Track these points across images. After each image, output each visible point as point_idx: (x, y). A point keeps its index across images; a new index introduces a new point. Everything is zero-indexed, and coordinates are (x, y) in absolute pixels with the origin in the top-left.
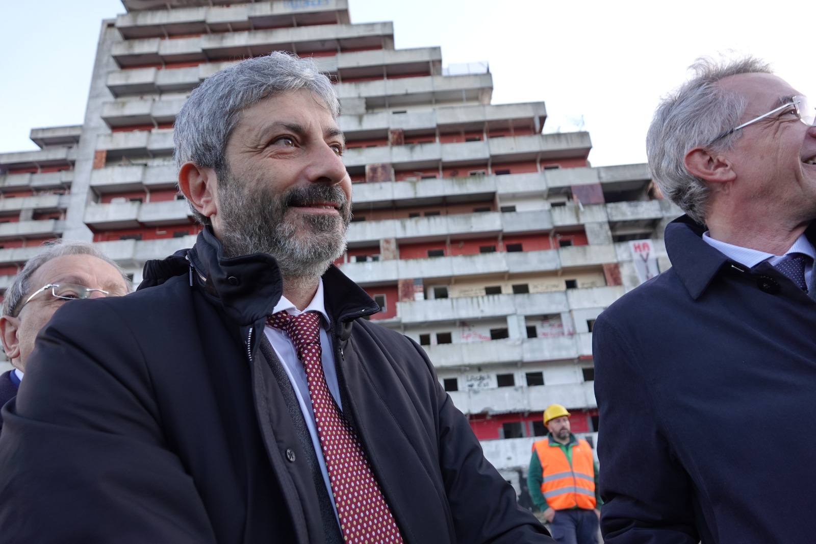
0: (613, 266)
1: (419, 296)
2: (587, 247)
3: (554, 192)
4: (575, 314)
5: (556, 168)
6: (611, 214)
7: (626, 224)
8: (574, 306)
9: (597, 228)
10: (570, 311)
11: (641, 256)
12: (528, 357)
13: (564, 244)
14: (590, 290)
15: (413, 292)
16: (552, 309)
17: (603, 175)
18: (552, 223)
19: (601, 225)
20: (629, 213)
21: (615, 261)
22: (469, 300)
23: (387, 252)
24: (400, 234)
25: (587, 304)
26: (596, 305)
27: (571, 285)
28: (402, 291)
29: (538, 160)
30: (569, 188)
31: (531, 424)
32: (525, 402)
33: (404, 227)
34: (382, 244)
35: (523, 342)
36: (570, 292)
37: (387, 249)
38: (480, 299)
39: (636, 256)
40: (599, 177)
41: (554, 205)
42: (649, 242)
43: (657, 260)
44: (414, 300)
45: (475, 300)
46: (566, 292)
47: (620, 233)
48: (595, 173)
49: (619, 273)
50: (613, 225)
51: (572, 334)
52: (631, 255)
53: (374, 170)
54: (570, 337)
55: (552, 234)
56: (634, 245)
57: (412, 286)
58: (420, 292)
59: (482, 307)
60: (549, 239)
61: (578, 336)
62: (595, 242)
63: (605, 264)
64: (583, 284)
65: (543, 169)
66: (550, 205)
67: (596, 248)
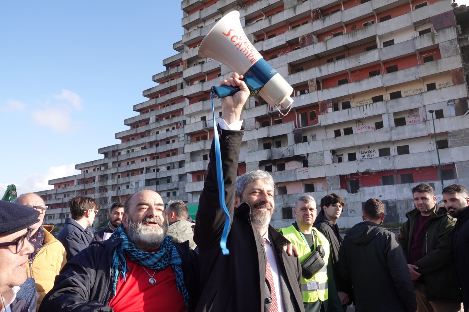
0: (458, 70)
1: (330, 110)
2: (439, 60)
4: (427, 106)
8: (427, 103)
9: (447, 44)
10: (424, 106)
12: (395, 138)
13: (427, 60)
15: (327, 108)
16: (413, 106)
18: (415, 48)
19: (451, 42)
21: (461, 66)
22: (358, 108)
23: (312, 87)
24: (319, 75)
25: (436, 100)
26: (442, 100)
27: (431, 87)
28: (320, 108)
29: (410, 2)
31: (399, 176)
32: (391, 165)
33: (320, 71)
34: (309, 83)
35: (391, 129)
37: (312, 85)
38: (365, 107)
41: (421, 33)
44: (327, 112)
45: (362, 108)
46: (425, 93)
51: (425, 121)
53: (303, 39)
54: (424, 123)
57: (326, 104)
58: (330, 107)
59: (366, 112)
60: (417, 58)
61: (428, 122)
62: (446, 56)
63: (452, 70)
64: (440, 85)
65: (414, 8)
66: (418, 33)
67: (447, 59)
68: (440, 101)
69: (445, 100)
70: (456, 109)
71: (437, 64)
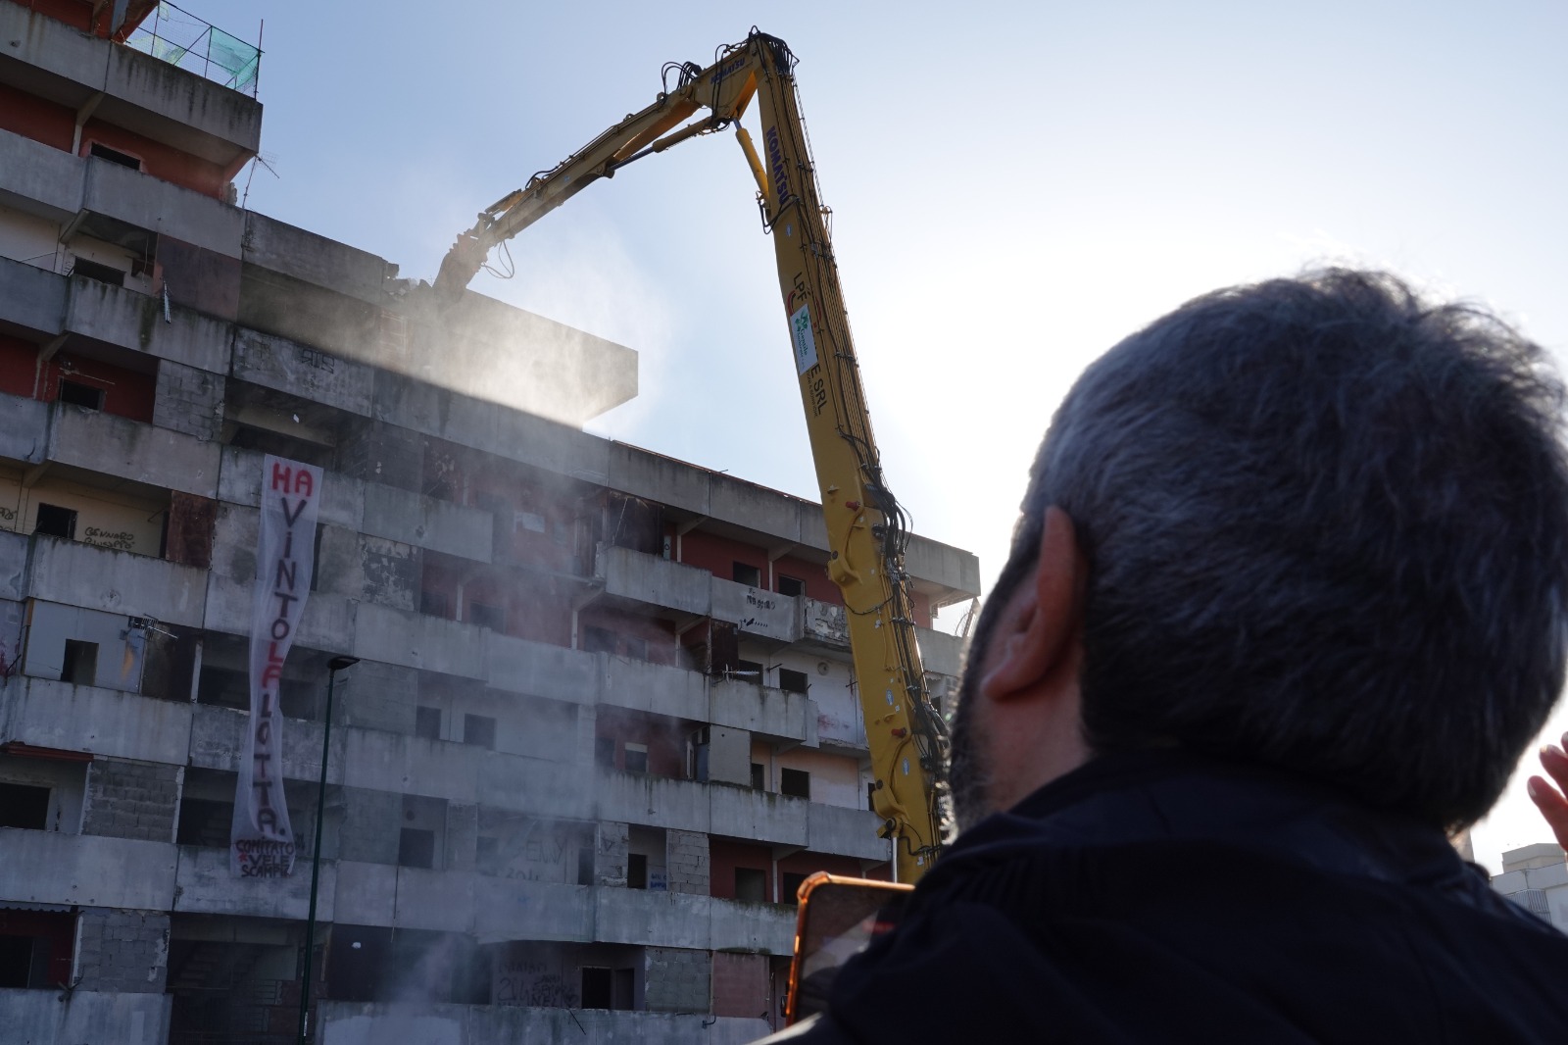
2: (145, 429)
3: (97, 227)
4: (38, 609)
5: (133, 164)
6: (243, 359)
7: (274, 400)
8: (42, 590)
9: (191, 383)
10: (27, 602)
11: (284, 502)
13: (77, 396)
14: (109, 555)
17: (257, 242)
18: (63, 321)
19: (205, 377)
20: (291, 377)
21: (210, 494)
25: (84, 595)
26: (110, 606)
27: (55, 524)
29: (83, 115)
30: (152, 236)
36: (45, 544)
39: (270, 501)
40: (245, 247)
41: (85, 270)
42: (316, 472)
43: (320, 526)
46: (31, 542)
47: (247, 418)
48: (240, 229)
49: (210, 531)
50: (236, 389)
51: (7, 673)
52: (258, 493)
55: (52, 349)
56: (277, 467)
60: (35, 363)
61: (24, 681)
62: (173, 423)
63: (180, 494)
64: (94, 532)
65: (88, 149)
66: (72, 263)
67: (173, 440)
68: (99, 605)
69: (120, 609)
70: (151, 668)
71: (133, 437)
